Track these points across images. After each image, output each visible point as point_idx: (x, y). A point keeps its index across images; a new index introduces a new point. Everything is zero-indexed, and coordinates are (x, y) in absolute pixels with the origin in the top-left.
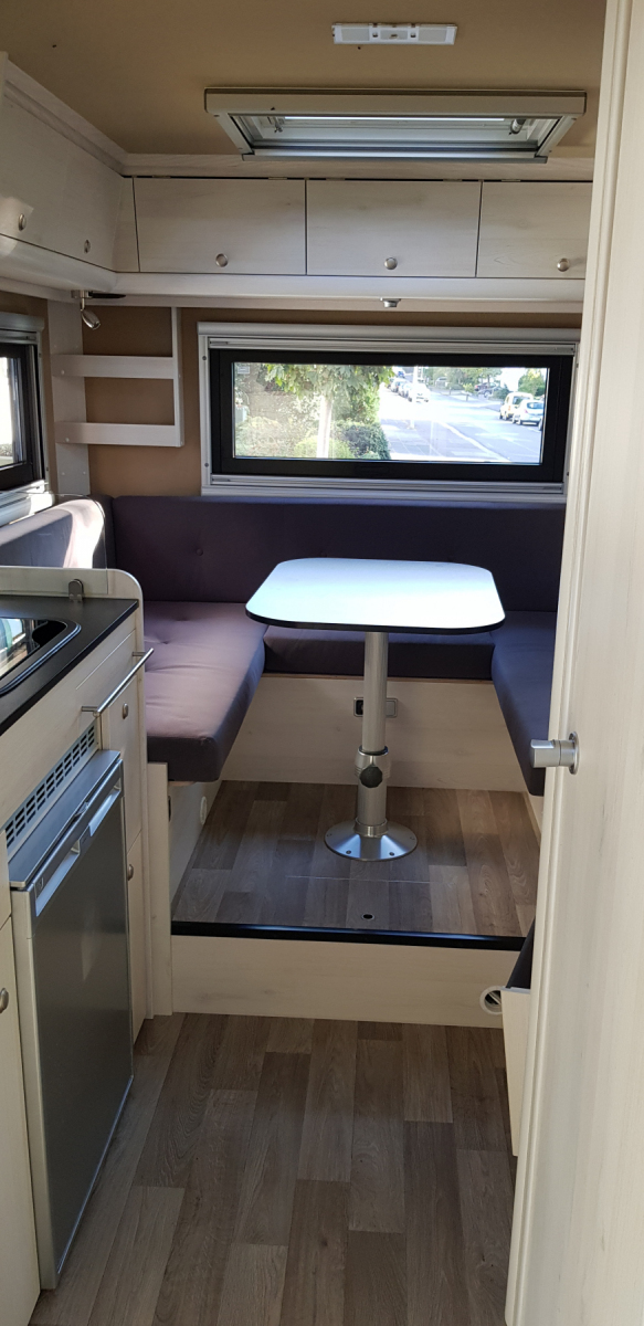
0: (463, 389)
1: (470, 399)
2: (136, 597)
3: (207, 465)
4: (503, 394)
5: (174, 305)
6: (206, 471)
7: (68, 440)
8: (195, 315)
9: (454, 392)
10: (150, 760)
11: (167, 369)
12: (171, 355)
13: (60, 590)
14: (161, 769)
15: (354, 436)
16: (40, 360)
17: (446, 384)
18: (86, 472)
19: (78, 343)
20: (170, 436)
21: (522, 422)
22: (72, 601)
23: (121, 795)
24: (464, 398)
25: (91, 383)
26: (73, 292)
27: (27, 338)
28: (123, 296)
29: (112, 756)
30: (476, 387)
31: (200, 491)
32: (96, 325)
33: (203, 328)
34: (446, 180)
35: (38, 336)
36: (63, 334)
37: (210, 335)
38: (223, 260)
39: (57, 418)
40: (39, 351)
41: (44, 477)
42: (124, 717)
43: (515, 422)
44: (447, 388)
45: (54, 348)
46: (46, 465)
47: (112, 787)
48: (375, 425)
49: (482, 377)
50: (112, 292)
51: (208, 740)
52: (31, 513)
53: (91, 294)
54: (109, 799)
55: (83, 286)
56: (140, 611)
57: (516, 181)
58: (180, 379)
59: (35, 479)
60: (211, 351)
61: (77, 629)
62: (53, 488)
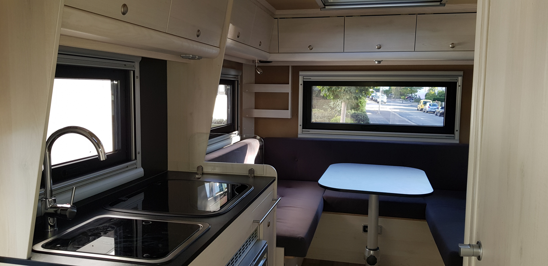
0: (401, 98)
1: (404, 102)
2: (275, 176)
3: (300, 125)
4: (418, 100)
5: (290, 65)
6: (300, 128)
7: (247, 116)
8: (298, 69)
9: (396, 100)
10: (277, 246)
11: (287, 89)
12: (288, 84)
13: (246, 173)
14: (282, 250)
15: (355, 116)
16: (239, 86)
17: (393, 96)
18: (253, 128)
19: (253, 80)
20: (286, 114)
21: (427, 111)
22: (250, 177)
23: (267, 260)
24: (401, 102)
25: (257, 95)
26: (253, 60)
27: (235, 78)
28: (271, 62)
29: (264, 242)
30: (406, 98)
31: (297, 136)
32: (261, 73)
33: (301, 73)
34: (402, 14)
35: (239, 77)
36: (248, 76)
37: (303, 76)
38: (311, 48)
39: (243, 108)
40: (239, 83)
41: (238, 130)
42: (268, 226)
43: (424, 111)
44: (394, 98)
45: (244, 81)
46: (239, 125)
47: (263, 256)
48: (364, 112)
49: (409, 94)
50: (268, 60)
51: (302, 239)
52: (232, 143)
53: (260, 61)
54: (262, 261)
55: (257, 59)
56: (276, 182)
57: (432, 14)
58: (291, 92)
59: (235, 131)
60: (304, 82)
61: (252, 188)
62: (240, 134)
